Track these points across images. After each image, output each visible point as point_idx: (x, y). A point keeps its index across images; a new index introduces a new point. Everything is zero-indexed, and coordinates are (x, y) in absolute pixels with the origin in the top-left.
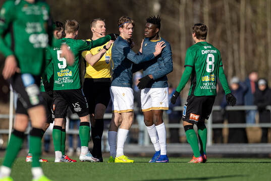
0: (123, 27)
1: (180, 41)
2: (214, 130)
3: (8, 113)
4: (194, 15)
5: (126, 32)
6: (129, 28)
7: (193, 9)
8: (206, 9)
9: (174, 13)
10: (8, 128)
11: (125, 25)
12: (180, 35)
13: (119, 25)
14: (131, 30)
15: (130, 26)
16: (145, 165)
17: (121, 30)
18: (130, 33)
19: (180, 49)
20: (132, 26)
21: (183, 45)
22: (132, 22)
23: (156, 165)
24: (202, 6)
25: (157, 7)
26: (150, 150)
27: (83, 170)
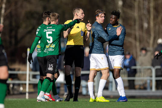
0: (98, 16)
1: (135, 25)
2: (157, 81)
3: (26, 71)
4: (144, 8)
5: (100, 19)
6: (102, 17)
7: (143, 4)
8: (152, 5)
9: (131, 7)
10: (25, 80)
11: (100, 14)
12: (135, 21)
13: (96, 15)
14: (103, 18)
15: (103, 15)
16: (113, 103)
17: (97, 18)
18: (103, 20)
19: (135, 30)
20: (104, 16)
21: (137, 27)
22: (104, 12)
23: (120, 104)
24: (149, 3)
25: (120, 3)
26: (116, 94)
27: (74, 107)
